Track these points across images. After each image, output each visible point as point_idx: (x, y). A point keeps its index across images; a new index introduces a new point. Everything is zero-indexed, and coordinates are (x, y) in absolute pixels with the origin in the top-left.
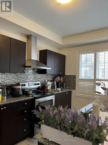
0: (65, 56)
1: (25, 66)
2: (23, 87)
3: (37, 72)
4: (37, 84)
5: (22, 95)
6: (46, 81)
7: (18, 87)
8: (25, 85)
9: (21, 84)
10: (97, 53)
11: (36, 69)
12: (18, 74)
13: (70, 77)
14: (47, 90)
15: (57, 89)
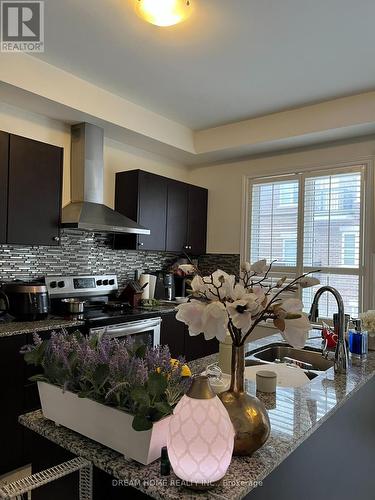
0: (204, 192)
1: (59, 225)
2: (57, 291)
3: (106, 243)
4: (105, 283)
5: (49, 316)
6: (140, 272)
7: (35, 289)
8: (61, 284)
9: (48, 281)
10: (308, 181)
11: (103, 234)
12: (41, 248)
13: (221, 259)
14: (141, 302)
15: (173, 299)
